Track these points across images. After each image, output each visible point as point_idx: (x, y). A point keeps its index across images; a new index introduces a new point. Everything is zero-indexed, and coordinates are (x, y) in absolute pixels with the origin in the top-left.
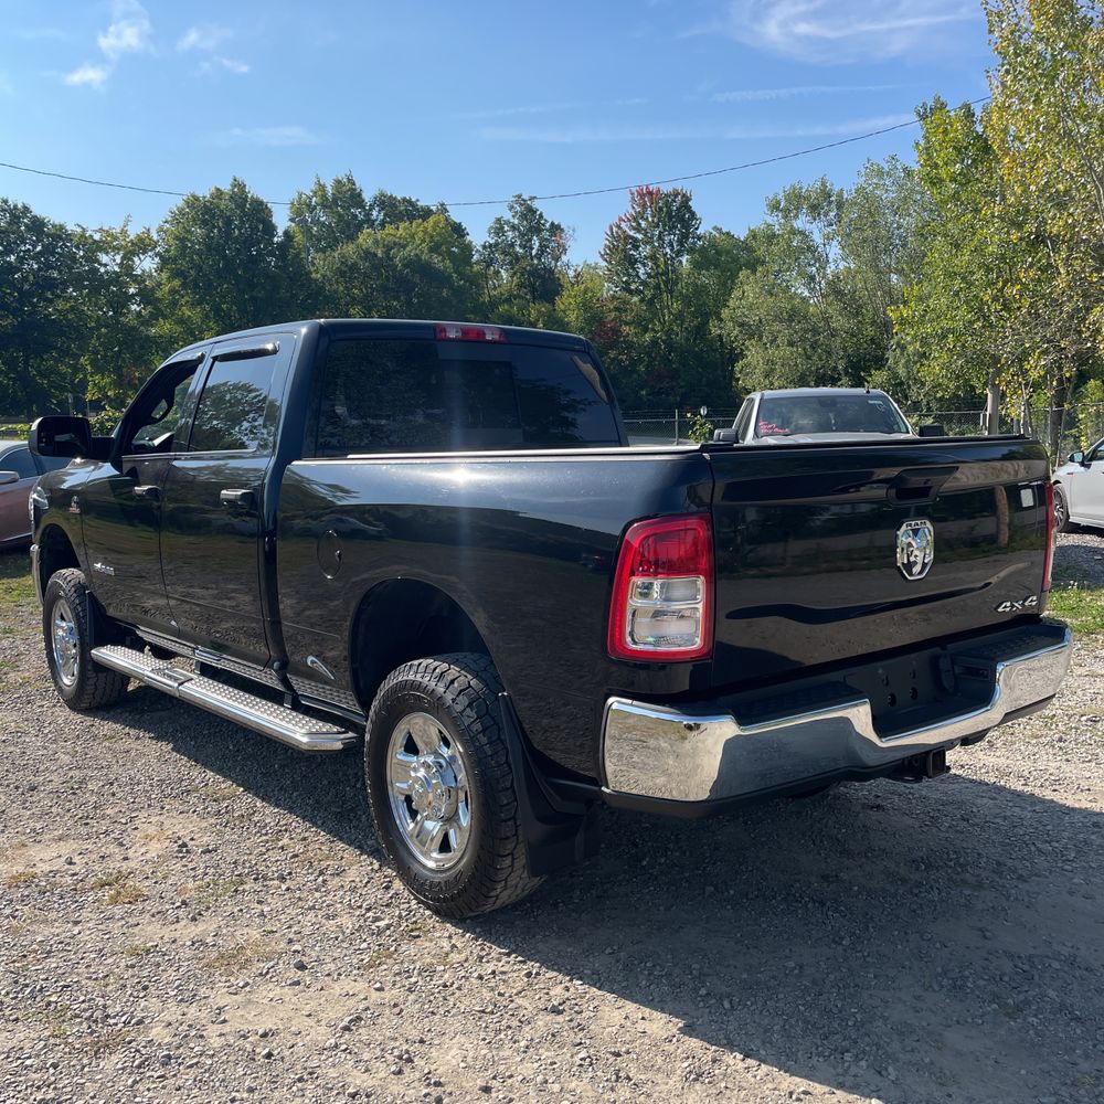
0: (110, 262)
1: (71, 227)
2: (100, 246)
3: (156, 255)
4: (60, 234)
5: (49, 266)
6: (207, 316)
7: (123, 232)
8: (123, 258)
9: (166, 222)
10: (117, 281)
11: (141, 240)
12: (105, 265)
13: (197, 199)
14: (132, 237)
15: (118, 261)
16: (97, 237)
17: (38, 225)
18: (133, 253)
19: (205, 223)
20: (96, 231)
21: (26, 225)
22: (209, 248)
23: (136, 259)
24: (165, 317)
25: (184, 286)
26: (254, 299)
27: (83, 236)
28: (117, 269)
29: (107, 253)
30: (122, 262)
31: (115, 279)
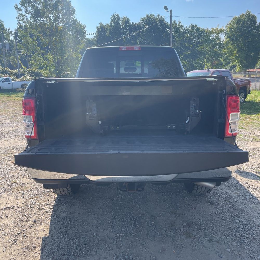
0: (213, 36)
1: (205, 29)
2: (211, 33)
3: (224, 33)
4: (203, 31)
5: (199, 39)
6: (235, 47)
7: (217, 28)
8: (216, 35)
9: (228, 24)
10: (214, 41)
11: (221, 30)
12: (212, 37)
13: (236, 17)
14: (219, 29)
15: (215, 36)
16: (211, 30)
17: (198, 29)
18: (219, 33)
19: (237, 23)
20: (211, 29)
21: (196, 30)
22: (238, 29)
23: (219, 35)
24: (224, 48)
25: (230, 40)
26: (248, 41)
27: (207, 30)
28: (215, 38)
29: (213, 34)
30: (216, 36)
31: (214, 40)
